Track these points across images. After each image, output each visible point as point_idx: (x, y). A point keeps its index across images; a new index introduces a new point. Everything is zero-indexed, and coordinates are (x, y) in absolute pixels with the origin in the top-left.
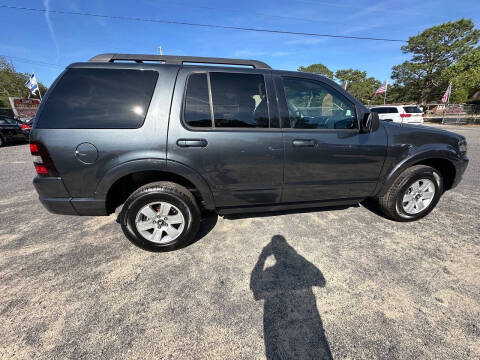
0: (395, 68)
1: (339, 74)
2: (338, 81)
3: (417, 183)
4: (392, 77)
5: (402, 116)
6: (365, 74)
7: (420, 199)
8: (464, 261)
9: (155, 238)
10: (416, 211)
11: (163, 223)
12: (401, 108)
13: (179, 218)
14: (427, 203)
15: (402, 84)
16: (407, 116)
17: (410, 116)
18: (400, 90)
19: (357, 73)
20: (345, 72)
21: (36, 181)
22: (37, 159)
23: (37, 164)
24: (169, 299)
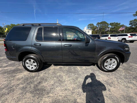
0: (130, 21)
1: (111, 24)
3: (109, 59)
4: (130, 24)
5: (129, 37)
6: (120, 24)
7: (112, 65)
8: (119, 88)
9: (30, 69)
10: (110, 69)
11: (32, 65)
12: (129, 35)
13: (35, 64)
14: (114, 67)
15: (133, 26)
16: (131, 37)
17: (132, 37)
18: (133, 28)
19: (117, 23)
20: (113, 23)
21: (5, 52)
22: (5, 47)
23: (5, 48)
24: (25, 85)
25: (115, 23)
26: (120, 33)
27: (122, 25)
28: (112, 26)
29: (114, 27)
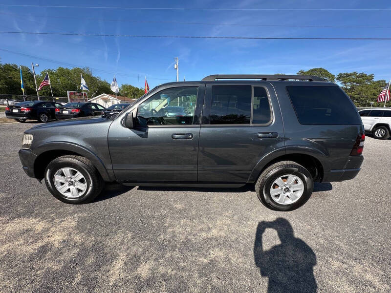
1: (341, 77)
2: (339, 84)
6: (372, 77)
19: (362, 76)
20: (348, 75)
25: (355, 74)
26: (369, 105)
27: (379, 82)
28: (345, 83)
29: (352, 88)
